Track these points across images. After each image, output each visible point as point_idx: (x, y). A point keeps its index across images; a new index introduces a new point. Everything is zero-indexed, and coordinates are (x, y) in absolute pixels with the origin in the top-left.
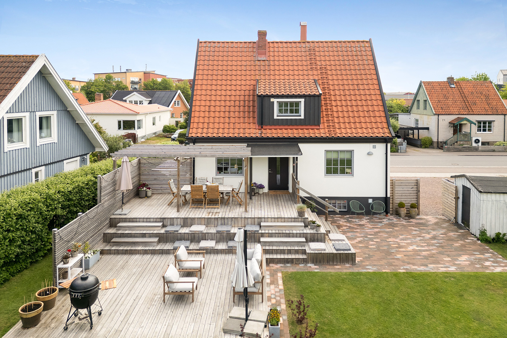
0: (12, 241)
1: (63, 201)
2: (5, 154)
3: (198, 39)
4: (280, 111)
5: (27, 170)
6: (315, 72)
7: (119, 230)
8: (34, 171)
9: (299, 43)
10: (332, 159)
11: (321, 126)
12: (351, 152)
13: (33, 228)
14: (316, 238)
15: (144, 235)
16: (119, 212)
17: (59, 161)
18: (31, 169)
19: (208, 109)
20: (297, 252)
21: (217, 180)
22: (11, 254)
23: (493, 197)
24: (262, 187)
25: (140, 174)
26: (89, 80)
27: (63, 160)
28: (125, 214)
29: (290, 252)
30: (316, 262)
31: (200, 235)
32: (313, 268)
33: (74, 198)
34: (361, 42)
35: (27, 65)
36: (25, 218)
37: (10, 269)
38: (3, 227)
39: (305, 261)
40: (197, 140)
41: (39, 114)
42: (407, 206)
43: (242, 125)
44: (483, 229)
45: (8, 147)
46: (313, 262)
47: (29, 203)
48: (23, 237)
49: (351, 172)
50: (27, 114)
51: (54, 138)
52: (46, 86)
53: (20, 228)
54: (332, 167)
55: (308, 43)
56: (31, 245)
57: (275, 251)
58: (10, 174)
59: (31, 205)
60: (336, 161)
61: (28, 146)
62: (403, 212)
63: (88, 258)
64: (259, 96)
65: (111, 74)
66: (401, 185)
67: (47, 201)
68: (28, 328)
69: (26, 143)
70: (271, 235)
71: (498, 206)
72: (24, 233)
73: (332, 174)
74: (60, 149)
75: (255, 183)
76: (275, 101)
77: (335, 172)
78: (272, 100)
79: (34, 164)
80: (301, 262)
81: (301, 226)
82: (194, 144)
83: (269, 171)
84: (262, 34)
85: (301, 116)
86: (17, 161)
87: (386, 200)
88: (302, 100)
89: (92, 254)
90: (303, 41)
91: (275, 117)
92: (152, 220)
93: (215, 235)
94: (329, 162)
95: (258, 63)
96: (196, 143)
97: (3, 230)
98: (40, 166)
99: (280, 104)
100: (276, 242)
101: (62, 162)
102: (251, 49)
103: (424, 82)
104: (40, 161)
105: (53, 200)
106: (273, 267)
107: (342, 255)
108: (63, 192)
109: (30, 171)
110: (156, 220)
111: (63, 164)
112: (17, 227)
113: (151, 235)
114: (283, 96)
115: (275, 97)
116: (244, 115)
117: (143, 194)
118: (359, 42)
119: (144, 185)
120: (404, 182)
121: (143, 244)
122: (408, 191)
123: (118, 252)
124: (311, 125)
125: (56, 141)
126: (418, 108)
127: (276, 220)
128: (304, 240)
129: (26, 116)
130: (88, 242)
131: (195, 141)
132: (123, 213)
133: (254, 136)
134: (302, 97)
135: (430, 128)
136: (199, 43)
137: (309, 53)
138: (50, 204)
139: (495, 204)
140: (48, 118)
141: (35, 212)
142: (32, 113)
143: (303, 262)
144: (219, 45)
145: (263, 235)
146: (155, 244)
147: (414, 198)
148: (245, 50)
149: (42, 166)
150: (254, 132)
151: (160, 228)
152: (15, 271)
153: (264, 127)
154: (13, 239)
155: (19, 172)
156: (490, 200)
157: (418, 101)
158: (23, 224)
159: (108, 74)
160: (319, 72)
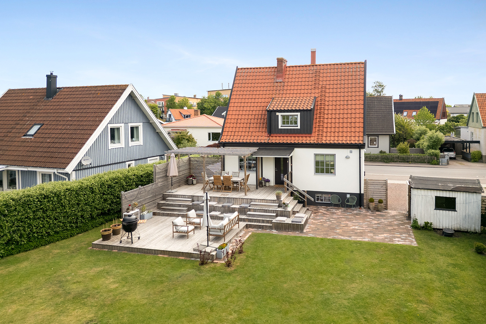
0: (105, 200)
1: (137, 181)
2: (109, 150)
3: (237, 67)
4: (284, 123)
5: (123, 162)
6: (317, 91)
7: (167, 202)
8: (127, 163)
9: (309, 66)
10: (320, 161)
11: (313, 134)
12: (334, 155)
13: (118, 195)
14: (284, 214)
15: (180, 206)
16: (170, 191)
17: (144, 158)
18: (125, 162)
19: (236, 121)
20: (268, 222)
21: (235, 174)
22: (105, 208)
23: (423, 192)
24: (268, 181)
25: (190, 168)
26: (203, 97)
27: (147, 158)
28: (173, 193)
29: (263, 221)
30: (278, 229)
31: (212, 207)
32: (274, 232)
33: (144, 180)
34: (358, 63)
35: (122, 92)
36: (113, 188)
37: (105, 217)
38: (100, 191)
39: (271, 228)
40: (225, 144)
41: (130, 125)
42: (376, 202)
43: (257, 134)
44: (415, 218)
45: (111, 146)
46: (276, 229)
47: (115, 179)
48: (112, 199)
49: (334, 172)
50: (123, 125)
51: (141, 142)
52: (135, 105)
53: (110, 193)
54: (320, 167)
55: (316, 66)
56: (117, 206)
57: (254, 220)
58: (112, 164)
59: (116, 180)
60: (322, 162)
61: (123, 146)
62: (371, 206)
63: (144, 214)
64: (268, 111)
65: (220, 91)
66: (373, 184)
67: (126, 180)
68: (104, 241)
69: (122, 144)
70: (255, 210)
71: (426, 200)
72: (112, 197)
73: (320, 173)
74: (145, 149)
75: (264, 178)
76: (279, 114)
77: (322, 172)
78: (277, 114)
79: (128, 158)
80: (268, 228)
81: (276, 206)
82: (224, 147)
83: (275, 169)
84: (280, 61)
85: (298, 126)
86: (117, 156)
87: (360, 196)
88: (299, 114)
89: (147, 212)
90: (312, 65)
91: (280, 127)
92: (186, 197)
93: (221, 208)
94: (317, 163)
95: (276, 84)
96: (225, 147)
97: (100, 193)
98: (131, 161)
99: (283, 117)
100: (256, 215)
101: (146, 159)
102: (273, 73)
103: (477, 94)
104: (132, 157)
105: (130, 179)
106: (250, 230)
107: (295, 225)
108: (137, 175)
109: (125, 163)
110: (189, 197)
111: (147, 160)
112: (108, 192)
113: (184, 206)
114: (284, 111)
115: (279, 112)
116: (260, 126)
117: (190, 182)
118: (356, 63)
119: (191, 176)
120: (375, 183)
121: (178, 211)
122: (379, 189)
123: (163, 215)
124: (306, 134)
125: (142, 144)
126: (473, 121)
127: (262, 201)
128: (275, 214)
129: (122, 126)
130: (145, 205)
131: (224, 145)
132: (172, 192)
133: (263, 141)
134: (298, 112)
135: (481, 142)
136: (238, 69)
137: (315, 74)
138: (128, 182)
139: (424, 199)
140: (137, 128)
141: (119, 185)
142: (126, 124)
143: (269, 229)
144: (250, 71)
145: (250, 210)
146: (185, 211)
147: (383, 196)
148: (269, 74)
149: (132, 160)
150: (264, 138)
151: (190, 202)
152: (108, 219)
153: (272, 135)
154: (106, 199)
155: (118, 163)
156: (421, 195)
157: (473, 113)
158: (112, 191)
159: (217, 91)
160: (320, 90)
